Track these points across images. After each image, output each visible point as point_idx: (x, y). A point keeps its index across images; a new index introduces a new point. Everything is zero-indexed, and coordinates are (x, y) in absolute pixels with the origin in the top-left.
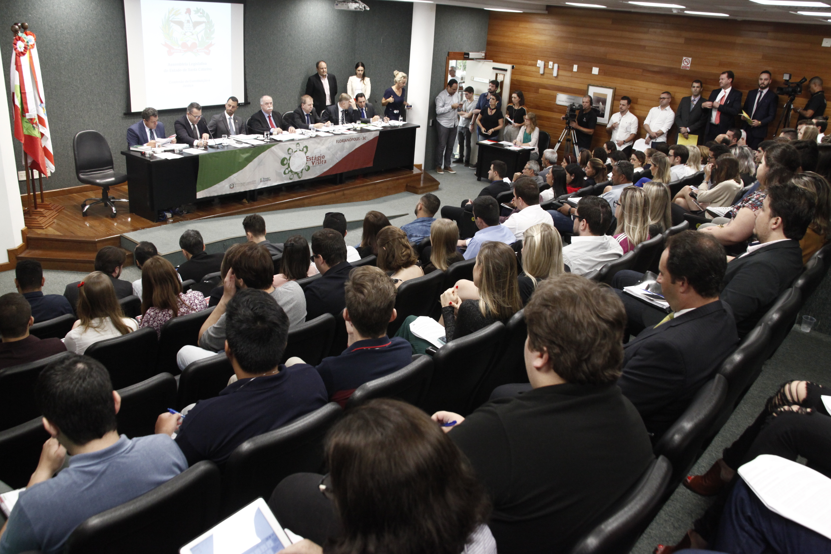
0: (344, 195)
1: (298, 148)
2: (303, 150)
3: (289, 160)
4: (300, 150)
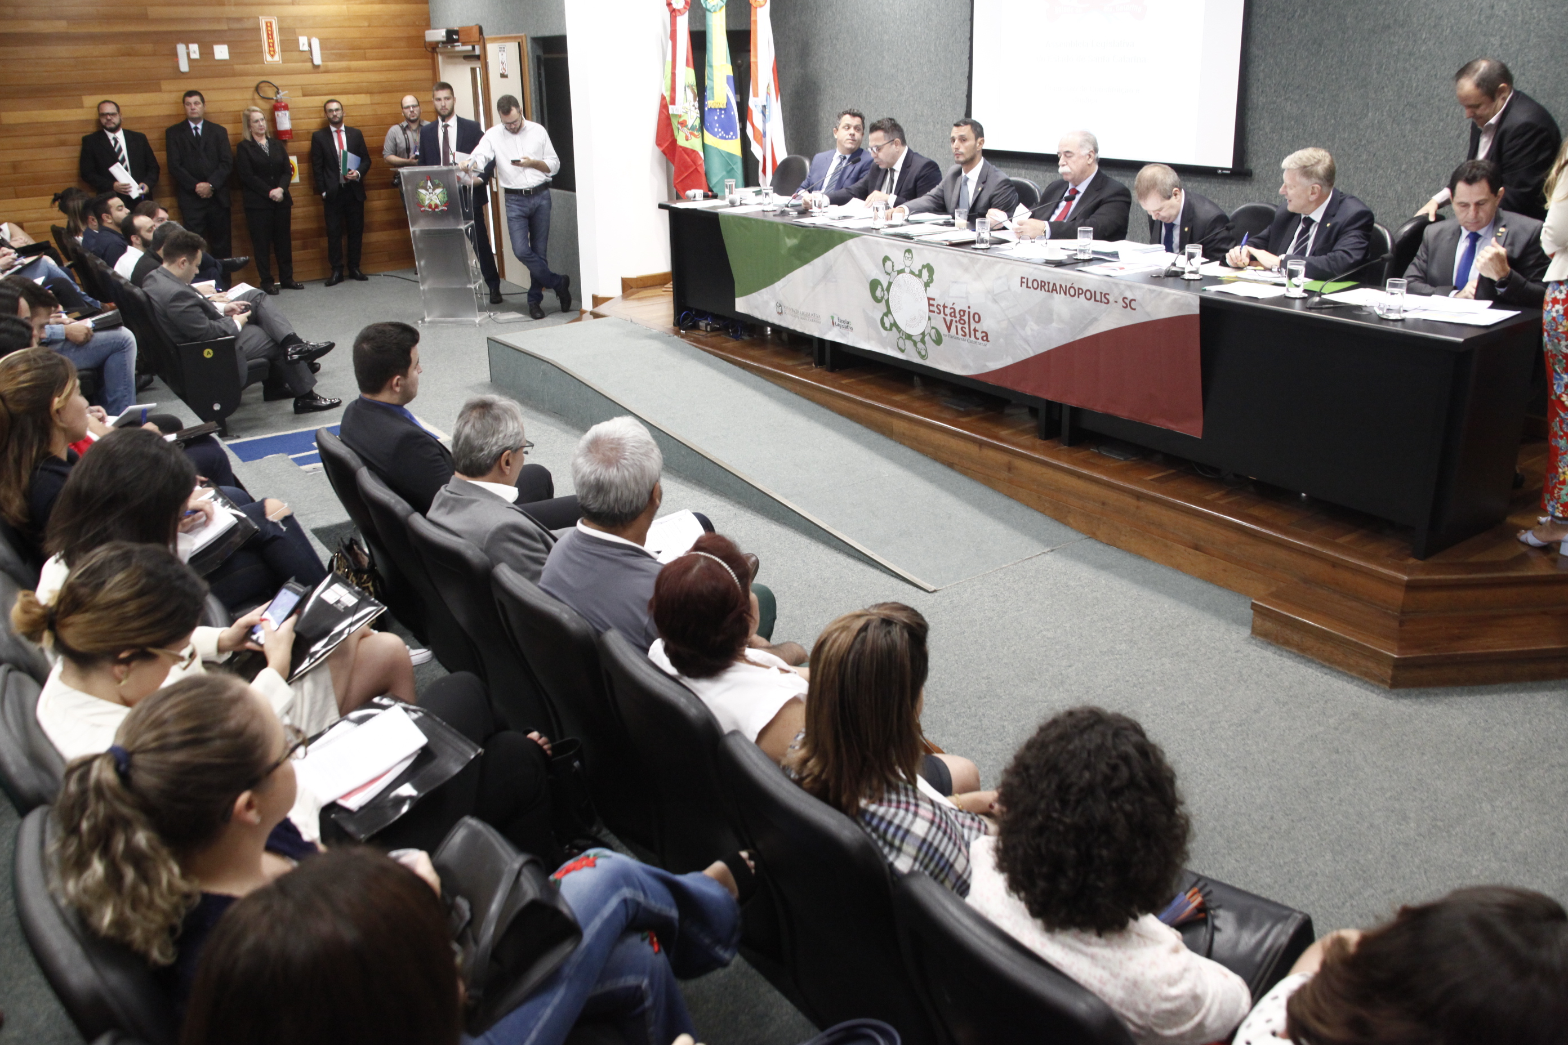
0: (1010, 468)
1: (908, 263)
2: (920, 276)
3: (888, 289)
4: (912, 273)
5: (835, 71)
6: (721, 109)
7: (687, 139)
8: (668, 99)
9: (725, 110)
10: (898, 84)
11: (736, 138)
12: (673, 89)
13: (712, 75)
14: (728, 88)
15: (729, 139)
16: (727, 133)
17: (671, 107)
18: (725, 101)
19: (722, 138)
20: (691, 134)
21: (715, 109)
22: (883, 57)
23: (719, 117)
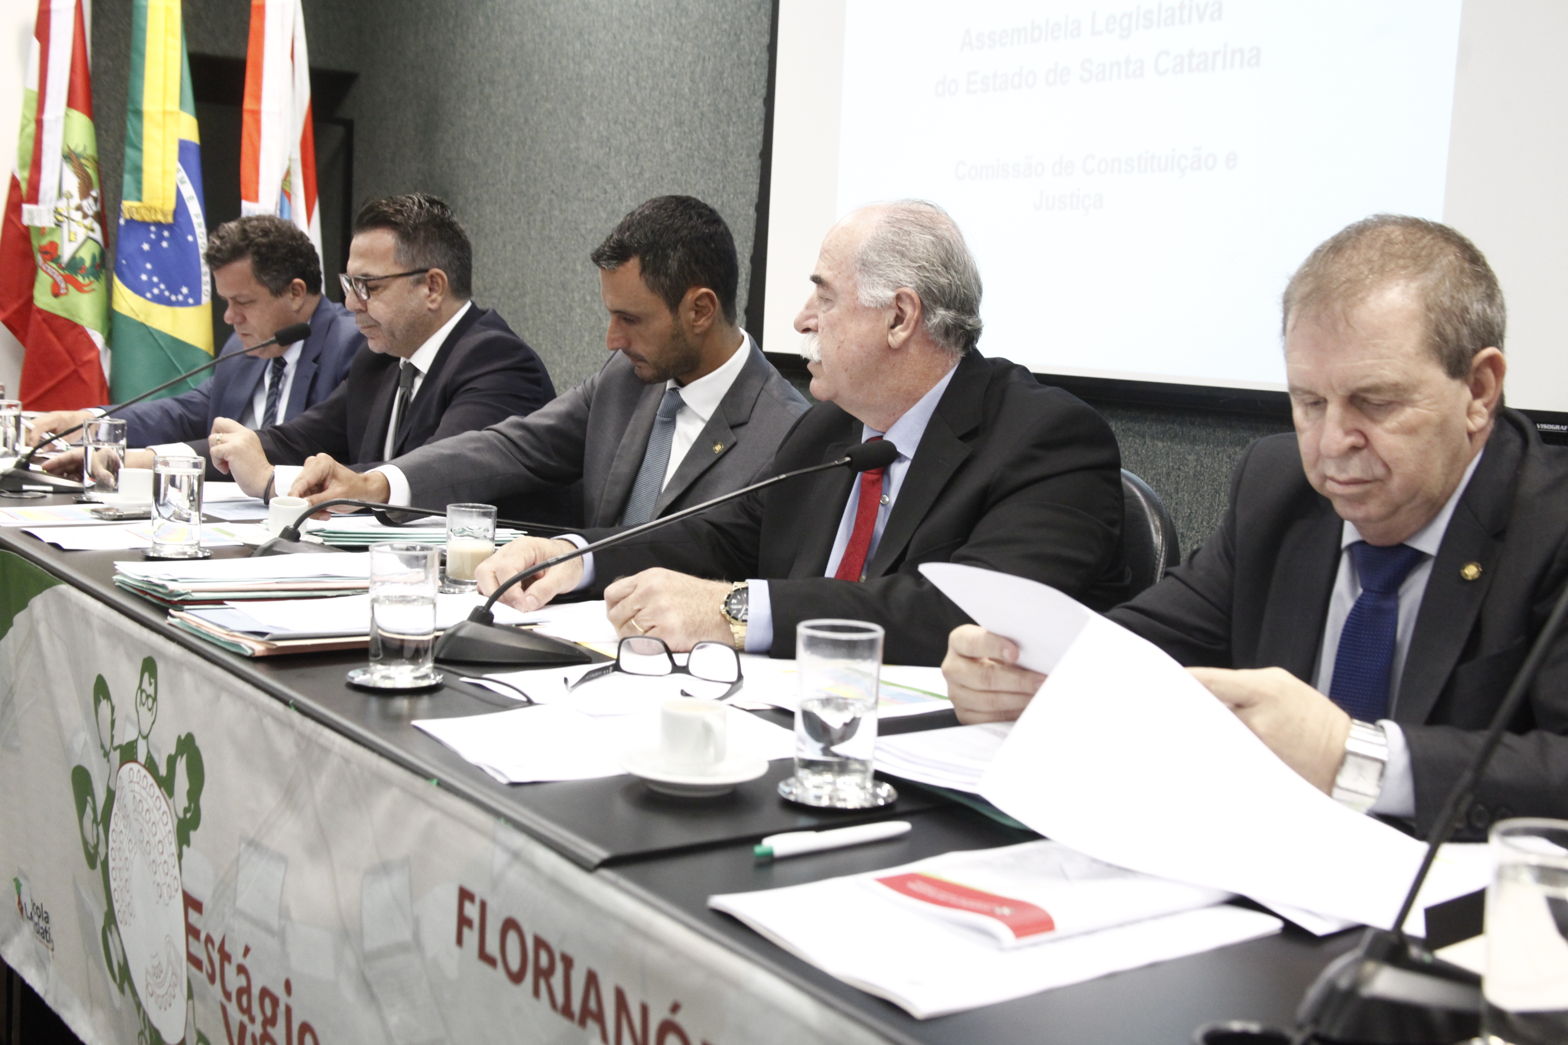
5: (485, 163)
6: (159, 225)
7: (56, 294)
8: (24, 186)
9: (169, 227)
10: (609, 188)
11: (198, 302)
12: (36, 165)
13: (140, 135)
14: (183, 174)
15: (178, 304)
16: (176, 291)
17: (26, 207)
18: (171, 205)
19: (160, 299)
20: (70, 280)
21: (145, 225)
22: (582, 119)
23: (155, 244)
